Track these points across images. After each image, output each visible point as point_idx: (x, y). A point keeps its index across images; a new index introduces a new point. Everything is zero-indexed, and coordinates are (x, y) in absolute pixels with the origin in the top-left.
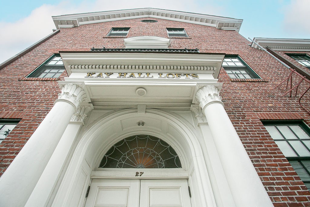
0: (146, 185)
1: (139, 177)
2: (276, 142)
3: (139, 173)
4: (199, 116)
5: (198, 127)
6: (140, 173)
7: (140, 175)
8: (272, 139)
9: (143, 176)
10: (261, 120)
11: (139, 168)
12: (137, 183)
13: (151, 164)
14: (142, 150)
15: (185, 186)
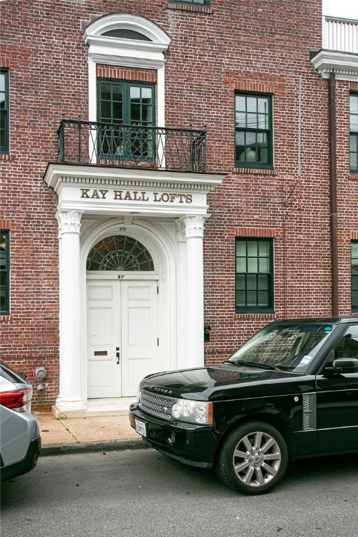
0: (127, 284)
3: (121, 276)
4: (180, 233)
5: (177, 243)
7: (122, 278)
10: (236, 237)
11: (119, 270)
12: (118, 283)
13: (129, 267)
14: (120, 253)
15: (154, 285)
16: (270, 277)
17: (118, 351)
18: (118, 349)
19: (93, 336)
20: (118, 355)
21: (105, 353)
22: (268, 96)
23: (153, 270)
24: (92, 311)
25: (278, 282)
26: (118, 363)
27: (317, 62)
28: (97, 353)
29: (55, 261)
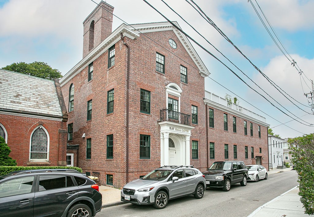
15: (175, 151)
16: (197, 150)
22: (197, 107)
23: (174, 147)
25: (199, 151)
27: (205, 101)
29: (160, 145)
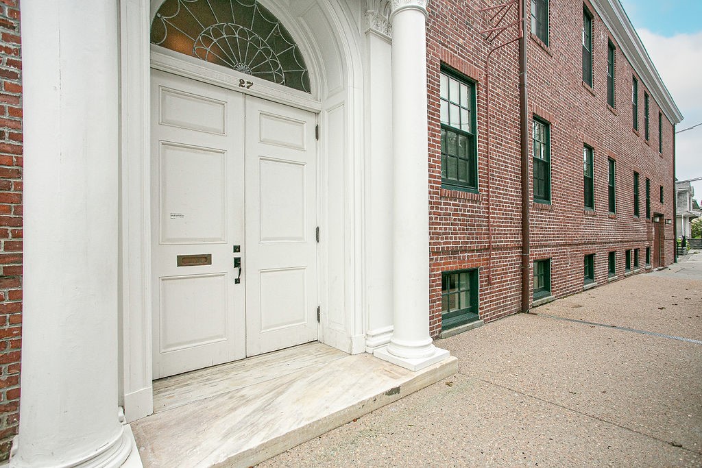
0: (256, 106)
1: (244, 90)
2: (441, 101)
3: (246, 83)
4: (373, 13)
5: (364, 35)
6: (248, 83)
7: (248, 87)
8: (439, 96)
9: (252, 90)
10: (441, 61)
11: (241, 71)
12: (240, 99)
13: (262, 72)
14: (242, 33)
15: (311, 122)
16: (471, 140)
17: (237, 255)
18: (237, 249)
19: (173, 216)
20: (237, 263)
21: (206, 259)
23: (309, 90)
24: (170, 152)
25: (481, 147)
26: (237, 281)
28: (183, 261)
